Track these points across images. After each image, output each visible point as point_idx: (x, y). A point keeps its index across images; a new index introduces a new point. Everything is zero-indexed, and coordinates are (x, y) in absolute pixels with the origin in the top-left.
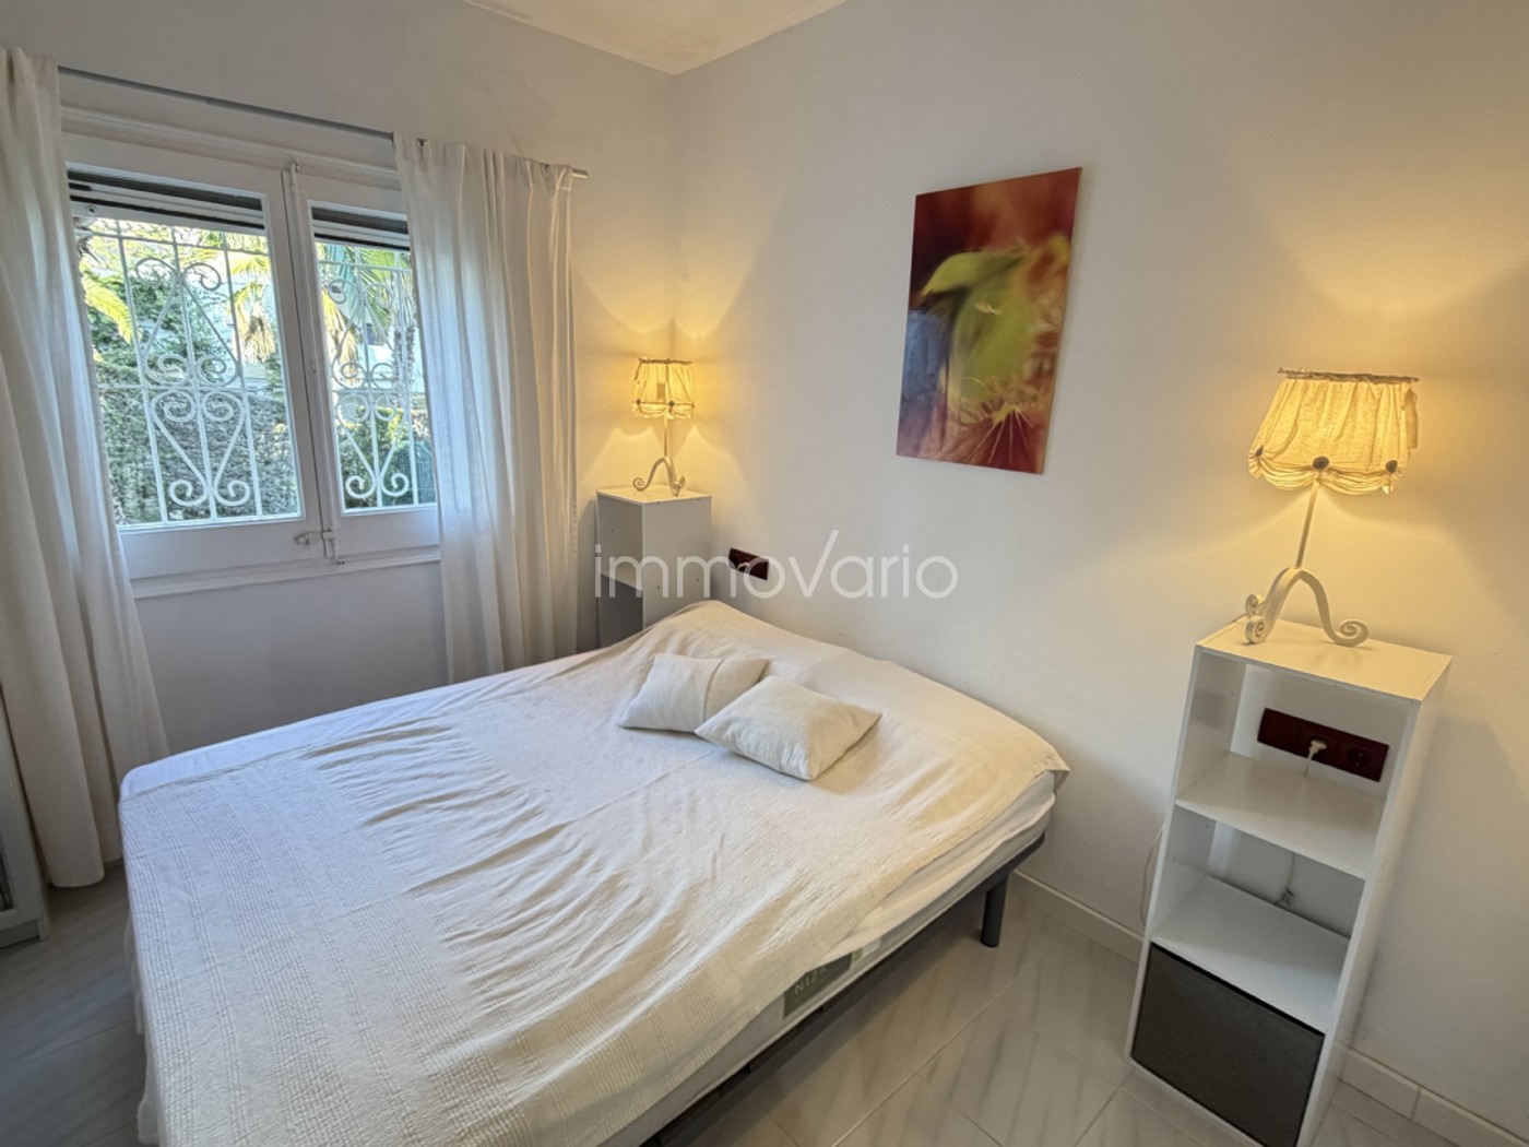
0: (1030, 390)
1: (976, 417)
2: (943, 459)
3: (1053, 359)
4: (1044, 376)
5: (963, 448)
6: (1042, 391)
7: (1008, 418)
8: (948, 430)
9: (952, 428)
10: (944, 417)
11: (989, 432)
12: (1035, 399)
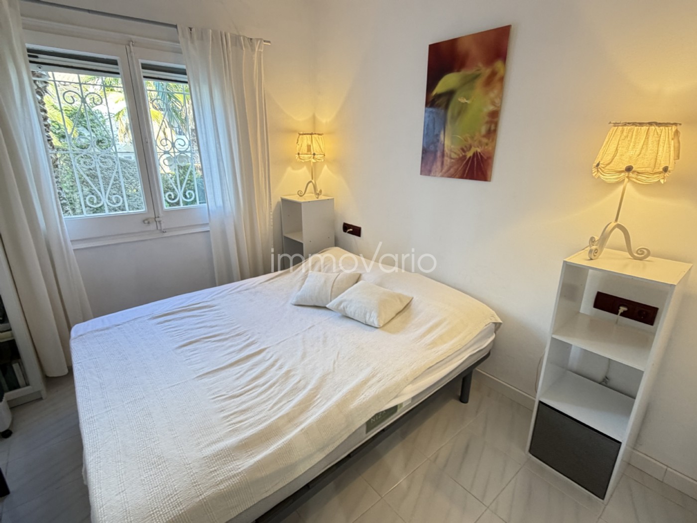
0: (485, 140)
1: (458, 155)
2: (442, 176)
3: (496, 124)
4: (492, 133)
5: (452, 170)
6: (491, 140)
7: (474, 154)
8: (445, 162)
9: (447, 161)
10: (443, 155)
11: (465, 162)
12: (487, 144)
